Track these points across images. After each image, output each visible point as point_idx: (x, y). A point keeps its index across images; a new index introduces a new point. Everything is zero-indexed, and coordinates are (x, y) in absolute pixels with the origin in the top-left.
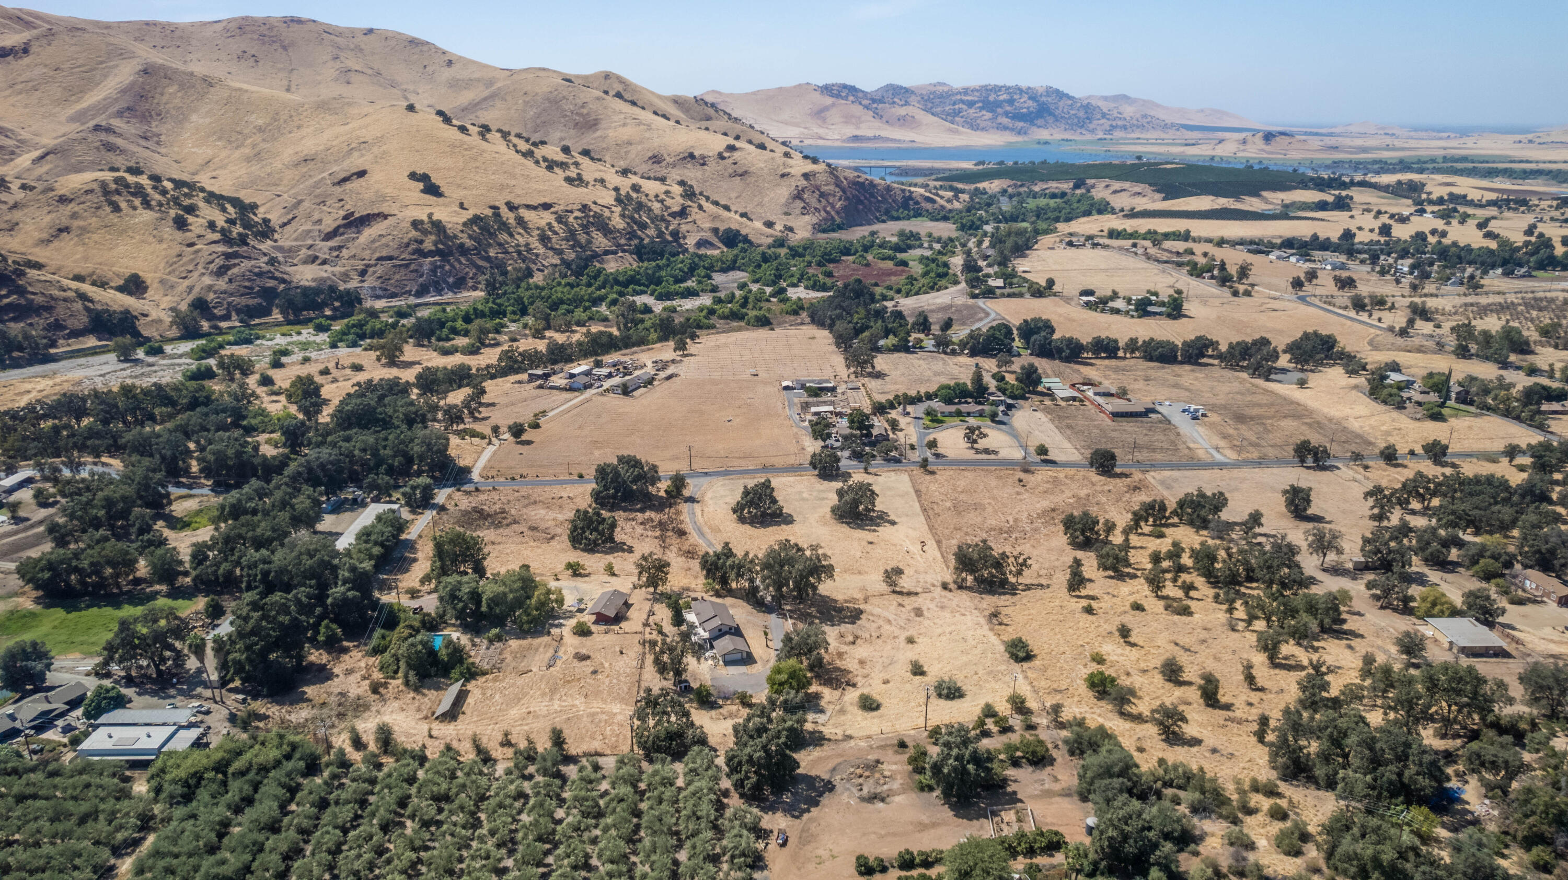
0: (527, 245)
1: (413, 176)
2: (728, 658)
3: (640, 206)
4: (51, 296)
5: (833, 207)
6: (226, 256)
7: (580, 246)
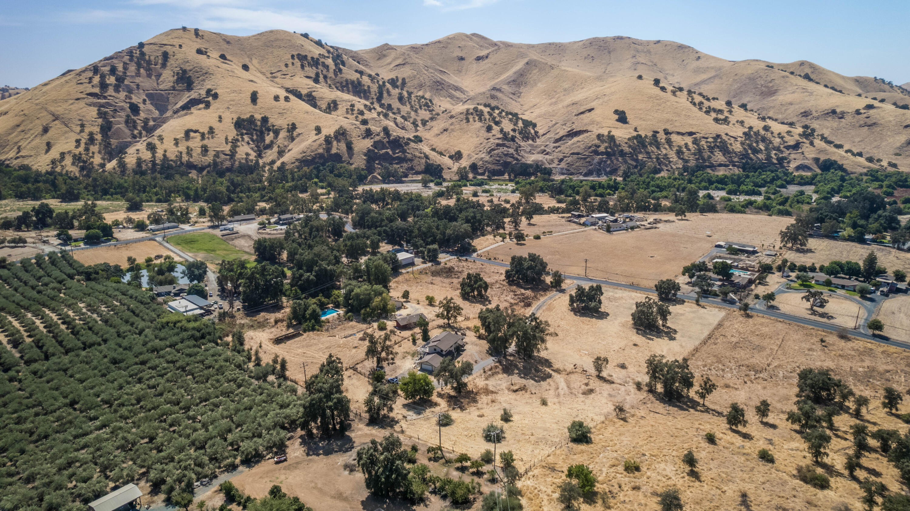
0: (667, 155)
1: (615, 112)
3: (762, 139)
6: (498, 145)
7: (704, 160)
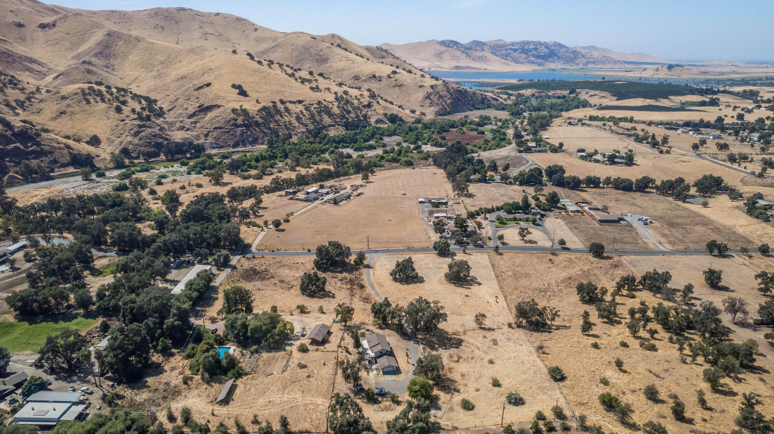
0: (290, 121)
1: (234, 86)
2: (385, 370)
3: (348, 102)
4: (53, 147)
5: (446, 102)
6: (139, 126)
7: (317, 122)
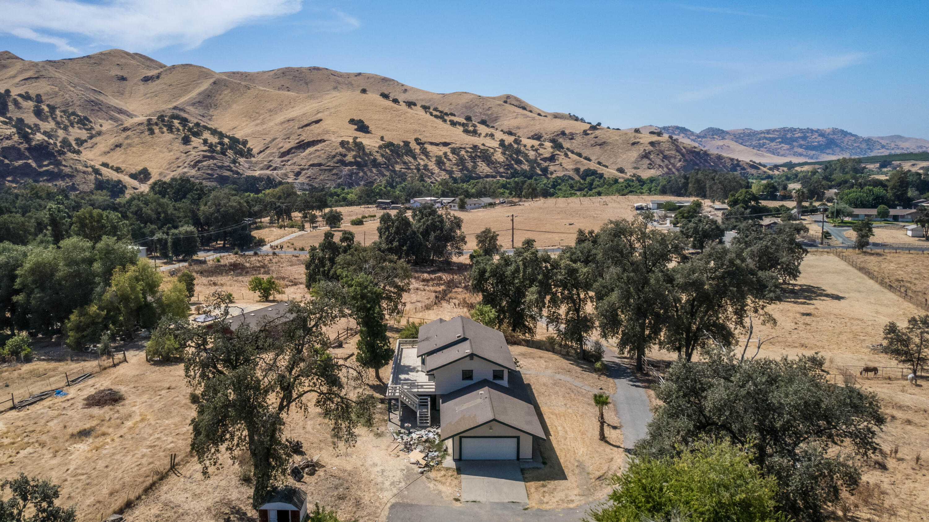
0: (426, 166)
1: (352, 121)
3: (518, 152)
4: (76, 170)
5: (674, 166)
6: (204, 157)
7: (467, 170)
